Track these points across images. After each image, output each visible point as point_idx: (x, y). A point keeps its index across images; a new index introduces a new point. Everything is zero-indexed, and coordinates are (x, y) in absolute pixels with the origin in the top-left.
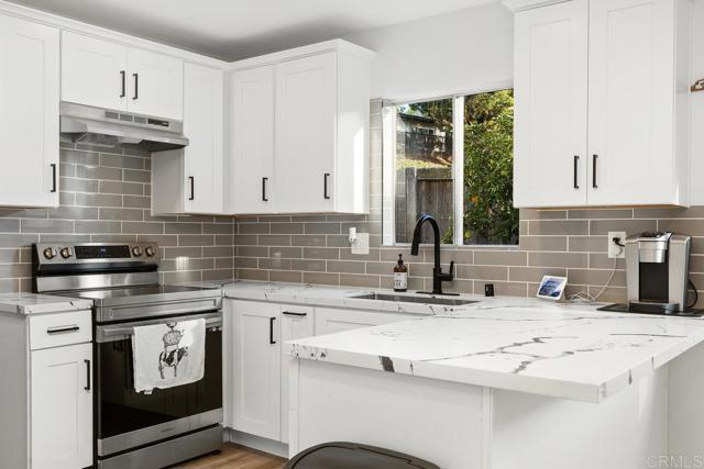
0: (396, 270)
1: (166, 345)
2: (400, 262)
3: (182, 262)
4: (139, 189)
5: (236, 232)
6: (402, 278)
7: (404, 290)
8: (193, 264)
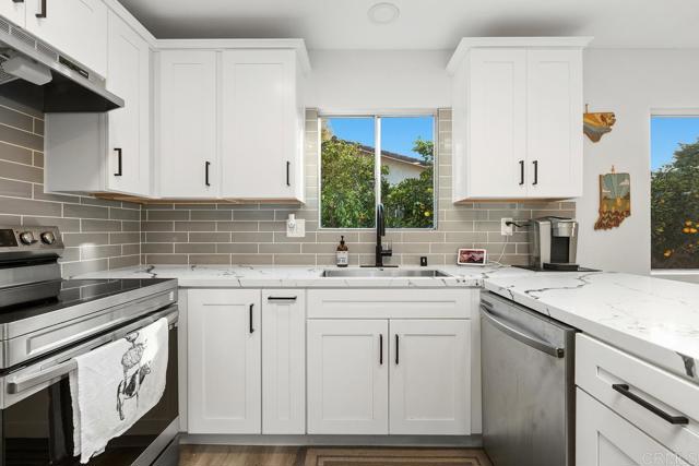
0: (339, 249)
1: (127, 368)
2: (342, 242)
3: (87, 251)
4: (26, 157)
5: (144, 217)
6: (342, 255)
7: (346, 266)
8: (101, 252)
